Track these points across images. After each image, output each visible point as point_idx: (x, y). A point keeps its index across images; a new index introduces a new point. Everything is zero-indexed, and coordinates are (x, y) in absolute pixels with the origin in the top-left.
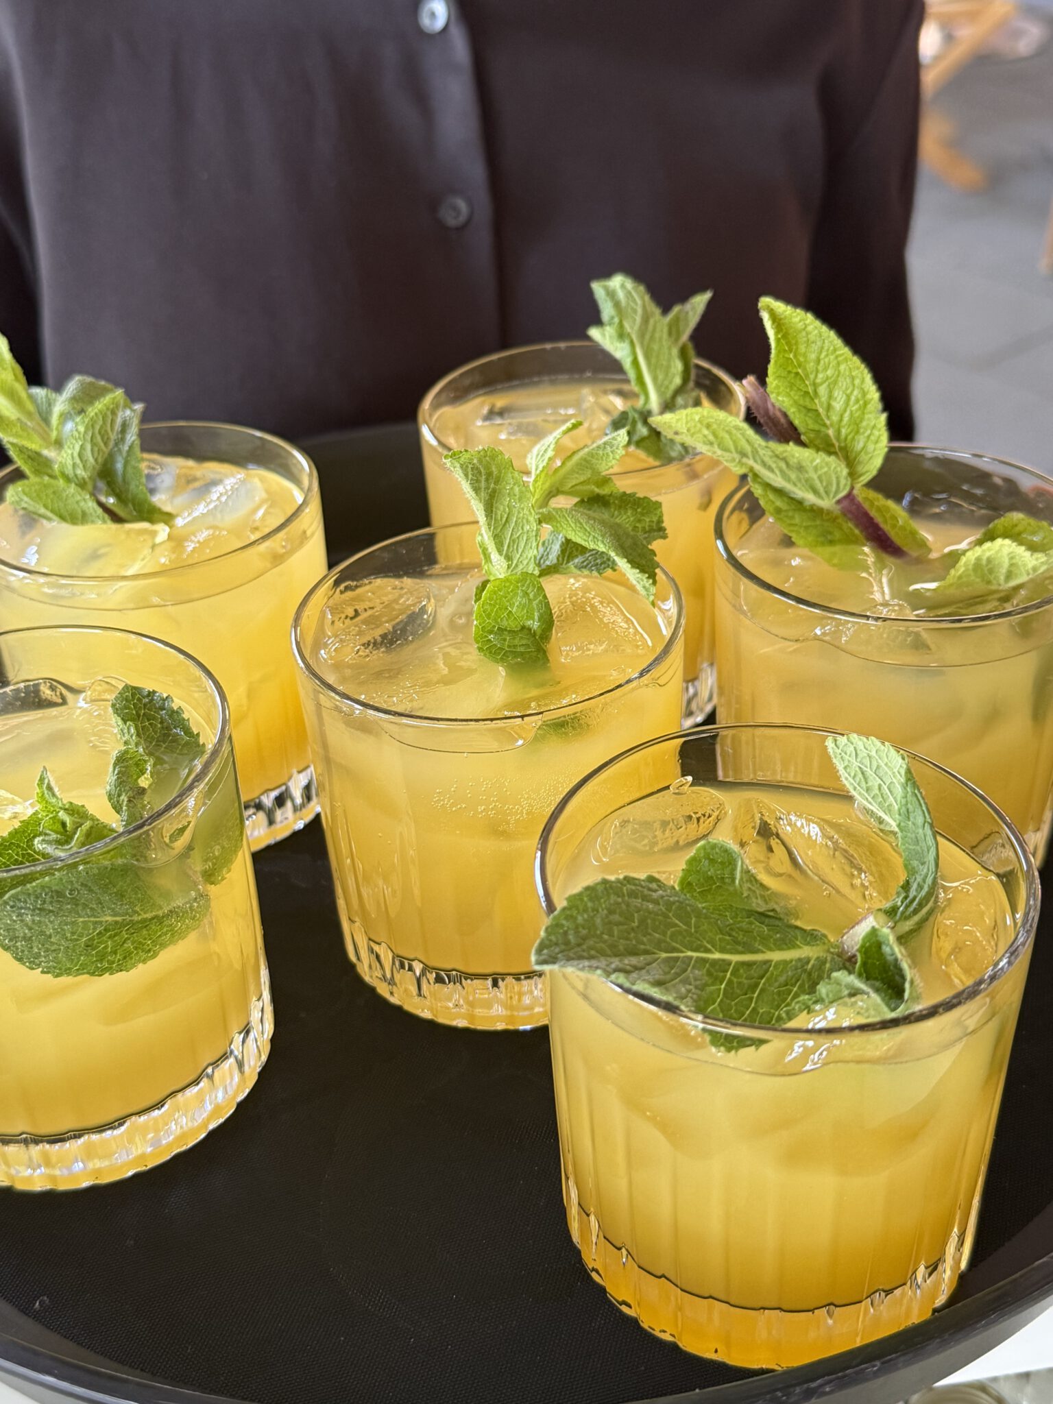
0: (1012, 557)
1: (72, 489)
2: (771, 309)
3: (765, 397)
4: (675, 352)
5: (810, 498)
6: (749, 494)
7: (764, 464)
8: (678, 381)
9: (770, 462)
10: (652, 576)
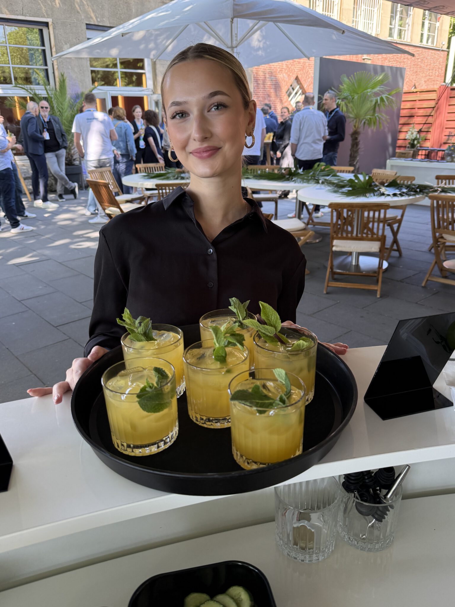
0: (303, 343)
1: (140, 335)
2: (261, 303)
3: (261, 317)
4: (244, 310)
5: (269, 334)
6: (259, 334)
7: (261, 328)
8: (245, 315)
9: (262, 328)
10: (243, 347)
